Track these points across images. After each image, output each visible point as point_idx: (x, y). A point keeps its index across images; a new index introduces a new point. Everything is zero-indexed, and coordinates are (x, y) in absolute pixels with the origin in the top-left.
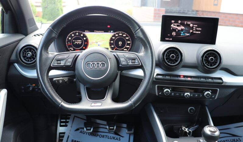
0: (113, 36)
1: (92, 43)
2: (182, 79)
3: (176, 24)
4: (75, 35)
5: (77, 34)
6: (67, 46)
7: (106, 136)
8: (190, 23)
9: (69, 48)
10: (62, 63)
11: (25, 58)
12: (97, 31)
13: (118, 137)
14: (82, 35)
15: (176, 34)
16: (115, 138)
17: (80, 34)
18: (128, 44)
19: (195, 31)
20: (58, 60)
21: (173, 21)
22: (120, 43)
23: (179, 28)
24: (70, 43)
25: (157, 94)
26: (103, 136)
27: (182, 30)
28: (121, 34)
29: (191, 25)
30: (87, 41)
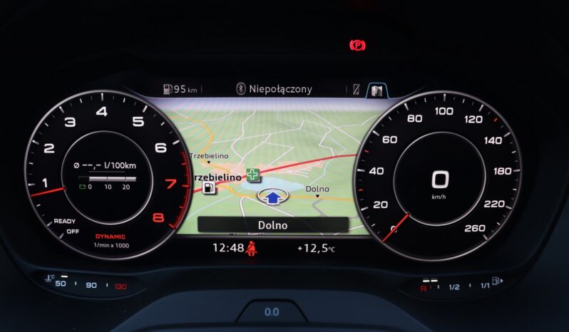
0: (384, 126)
1: (219, 182)
4: (88, 120)
5: (102, 112)
6: (36, 207)
12: (252, 88)
14: (138, 121)
17: (121, 112)
18: (499, 188)
22: (441, 178)
24: (54, 183)
28: (448, 111)
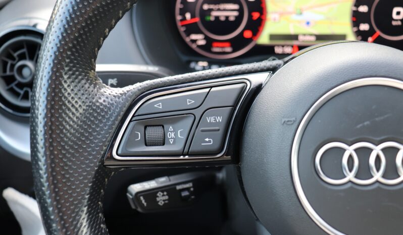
1: (282, 14)
6: (182, 29)
9: (188, 35)
11: (13, 85)
20: (147, 124)
22: (398, 13)
24: (193, 16)
30: (259, 6)
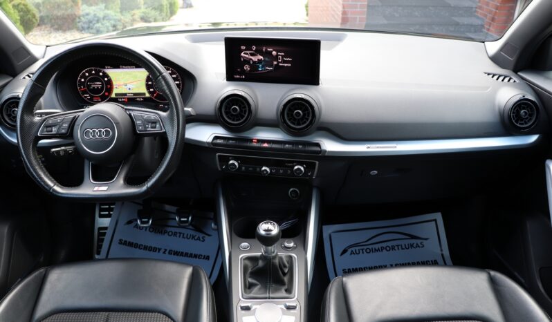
1: (118, 86)
2: (255, 144)
3: (248, 52)
4: (90, 74)
5: (93, 72)
6: (80, 92)
7: (180, 233)
8: (271, 50)
9: (83, 95)
10: (54, 130)
11: (11, 118)
12: (123, 67)
13: (201, 235)
14: (101, 74)
15: (250, 67)
16: (196, 238)
17: (97, 72)
19: (281, 63)
20: (47, 127)
21: (243, 48)
23: (255, 59)
25: (220, 169)
26: (175, 234)
27: (260, 61)
29: (274, 53)
30: (110, 82)
